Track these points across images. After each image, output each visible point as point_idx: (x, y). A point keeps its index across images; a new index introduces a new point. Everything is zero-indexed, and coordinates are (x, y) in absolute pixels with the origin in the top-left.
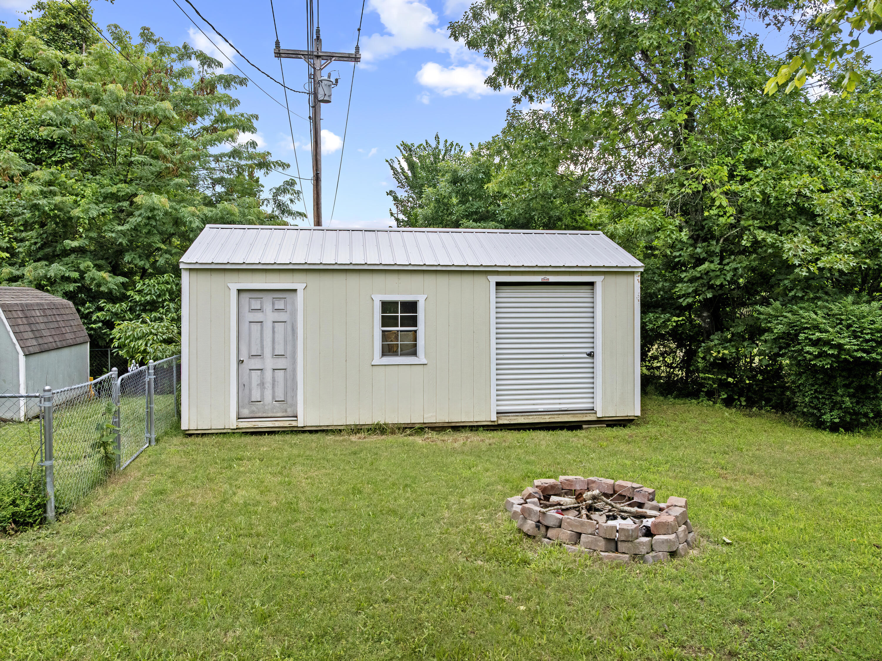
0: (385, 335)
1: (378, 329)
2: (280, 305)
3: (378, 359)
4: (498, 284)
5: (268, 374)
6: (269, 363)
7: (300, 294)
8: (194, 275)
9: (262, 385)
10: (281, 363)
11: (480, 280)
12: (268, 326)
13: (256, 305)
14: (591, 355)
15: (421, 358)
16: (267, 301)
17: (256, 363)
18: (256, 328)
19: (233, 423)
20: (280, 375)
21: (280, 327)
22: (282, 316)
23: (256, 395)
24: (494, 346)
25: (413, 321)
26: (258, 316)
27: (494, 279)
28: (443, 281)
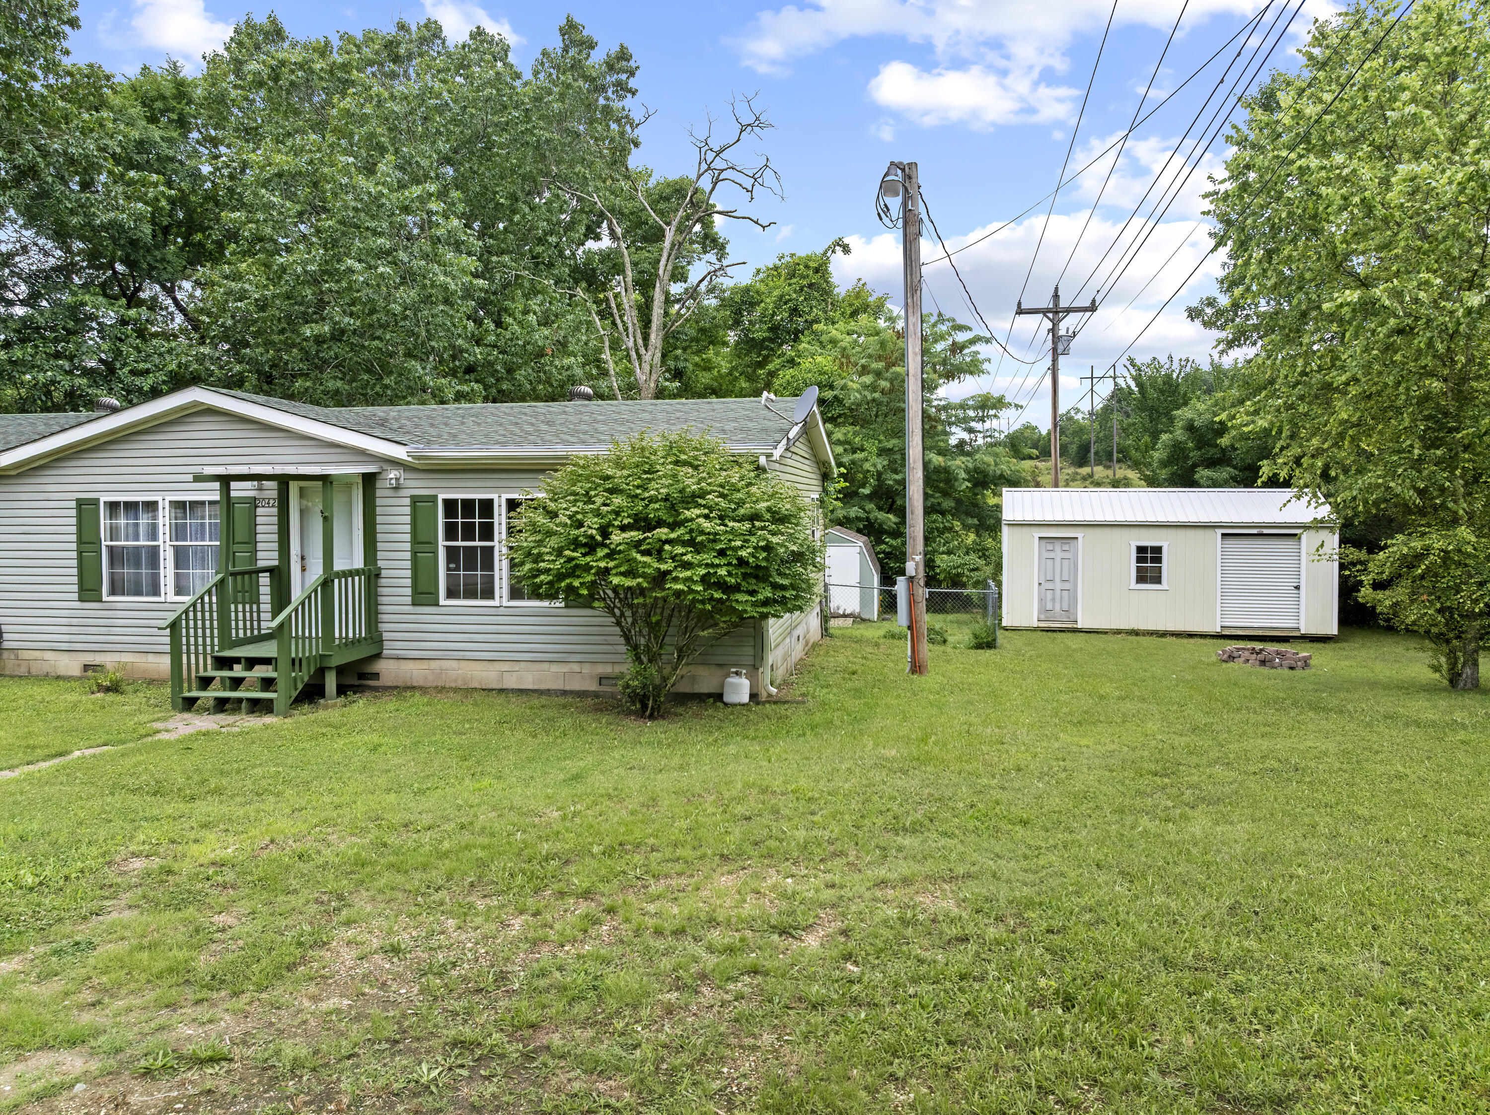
0: (1139, 569)
1: (1134, 565)
2: (1066, 547)
3: (1133, 585)
4: (1223, 535)
5: (1058, 593)
6: (1058, 586)
7: (1080, 540)
8: (1011, 528)
9: (1053, 600)
10: (1067, 586)
11: (1209, 533)
12: (1058, 561)
13: (1050, 547)
14: (1297, 588)
15: (1165, 585)
16: (1058, 544)
17: (1049, 586)
18: (1050, 562)
19: (1035, 624)
20: (1065, 593)
21: (1066, 562)
22: (1067, 555)
23: (1049, 607)
24: (1219, 579)
25: (1159, 560)
26: (1051, 555)
27: (1220, 532)
28: (1181, 533)
